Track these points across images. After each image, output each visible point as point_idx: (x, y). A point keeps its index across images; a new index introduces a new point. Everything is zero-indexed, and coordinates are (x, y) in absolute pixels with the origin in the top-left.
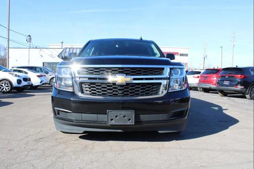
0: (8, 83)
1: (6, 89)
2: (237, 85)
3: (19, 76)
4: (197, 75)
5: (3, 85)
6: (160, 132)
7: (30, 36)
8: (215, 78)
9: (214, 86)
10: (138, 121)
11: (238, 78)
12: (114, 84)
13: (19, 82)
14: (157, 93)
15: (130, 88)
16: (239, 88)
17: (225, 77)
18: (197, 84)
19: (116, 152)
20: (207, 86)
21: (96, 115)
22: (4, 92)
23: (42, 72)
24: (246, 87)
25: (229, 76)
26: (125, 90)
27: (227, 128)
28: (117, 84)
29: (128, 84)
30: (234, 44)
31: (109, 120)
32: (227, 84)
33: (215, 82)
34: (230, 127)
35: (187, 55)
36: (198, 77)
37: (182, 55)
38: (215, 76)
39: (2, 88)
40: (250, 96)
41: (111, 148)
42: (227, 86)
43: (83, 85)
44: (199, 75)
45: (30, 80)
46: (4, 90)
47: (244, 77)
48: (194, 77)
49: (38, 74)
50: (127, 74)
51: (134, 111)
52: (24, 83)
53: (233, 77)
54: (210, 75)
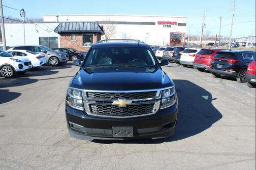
0: (11, 68)
1: (8, 74)
2: (228, 69)
3: (20, 61)
4: (192, 54)
5: (6, 70)
6: (153, 138)
7: (23, 10)
8: (209, 59)
9: (208, 67)
10: (135, 133)
11: (231, 62)
12: (117, 106)
13: (21, 66)
14: (151, 111)
15: (130, 108)
16: (231, 72)
17: (218, 60)
18: (192, 62)
19: (119, 155)
20: (202, 66)
21: (103, 130)
22: (7, 77)
23: (40, 51)
24: (237, 72)
25: (222, 61)
26: (126, 110)
27: (210, 126)
28: (119, 106)
29: (128, 106)
30: (234, 13)
31: (114, 134)
32: (220, 67)
33: (209, 63)
34: (213, 125)
35: (185, 25)
36: (194, 55)
37: (180, 24)
38: (210, 56)
39: (5, 73)
40: (241, 80)
41: (115, 152)
42: (220, 69)
43: (92, 106)
44: (195, 54)
45: (30, 63)
46: (7, 75)
47: (237, 62)
48: (190, 55)
49: (38, 55)
50: (127, 98)
51: (132, 127)
52: (25, 68)
53: (226, 61)
54: (205, 56)
